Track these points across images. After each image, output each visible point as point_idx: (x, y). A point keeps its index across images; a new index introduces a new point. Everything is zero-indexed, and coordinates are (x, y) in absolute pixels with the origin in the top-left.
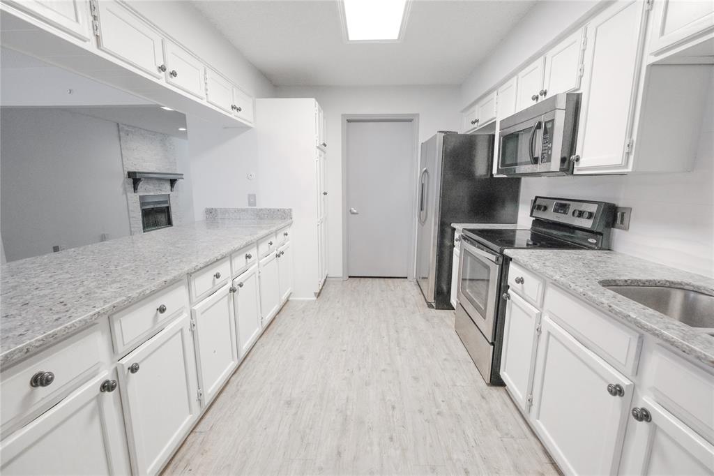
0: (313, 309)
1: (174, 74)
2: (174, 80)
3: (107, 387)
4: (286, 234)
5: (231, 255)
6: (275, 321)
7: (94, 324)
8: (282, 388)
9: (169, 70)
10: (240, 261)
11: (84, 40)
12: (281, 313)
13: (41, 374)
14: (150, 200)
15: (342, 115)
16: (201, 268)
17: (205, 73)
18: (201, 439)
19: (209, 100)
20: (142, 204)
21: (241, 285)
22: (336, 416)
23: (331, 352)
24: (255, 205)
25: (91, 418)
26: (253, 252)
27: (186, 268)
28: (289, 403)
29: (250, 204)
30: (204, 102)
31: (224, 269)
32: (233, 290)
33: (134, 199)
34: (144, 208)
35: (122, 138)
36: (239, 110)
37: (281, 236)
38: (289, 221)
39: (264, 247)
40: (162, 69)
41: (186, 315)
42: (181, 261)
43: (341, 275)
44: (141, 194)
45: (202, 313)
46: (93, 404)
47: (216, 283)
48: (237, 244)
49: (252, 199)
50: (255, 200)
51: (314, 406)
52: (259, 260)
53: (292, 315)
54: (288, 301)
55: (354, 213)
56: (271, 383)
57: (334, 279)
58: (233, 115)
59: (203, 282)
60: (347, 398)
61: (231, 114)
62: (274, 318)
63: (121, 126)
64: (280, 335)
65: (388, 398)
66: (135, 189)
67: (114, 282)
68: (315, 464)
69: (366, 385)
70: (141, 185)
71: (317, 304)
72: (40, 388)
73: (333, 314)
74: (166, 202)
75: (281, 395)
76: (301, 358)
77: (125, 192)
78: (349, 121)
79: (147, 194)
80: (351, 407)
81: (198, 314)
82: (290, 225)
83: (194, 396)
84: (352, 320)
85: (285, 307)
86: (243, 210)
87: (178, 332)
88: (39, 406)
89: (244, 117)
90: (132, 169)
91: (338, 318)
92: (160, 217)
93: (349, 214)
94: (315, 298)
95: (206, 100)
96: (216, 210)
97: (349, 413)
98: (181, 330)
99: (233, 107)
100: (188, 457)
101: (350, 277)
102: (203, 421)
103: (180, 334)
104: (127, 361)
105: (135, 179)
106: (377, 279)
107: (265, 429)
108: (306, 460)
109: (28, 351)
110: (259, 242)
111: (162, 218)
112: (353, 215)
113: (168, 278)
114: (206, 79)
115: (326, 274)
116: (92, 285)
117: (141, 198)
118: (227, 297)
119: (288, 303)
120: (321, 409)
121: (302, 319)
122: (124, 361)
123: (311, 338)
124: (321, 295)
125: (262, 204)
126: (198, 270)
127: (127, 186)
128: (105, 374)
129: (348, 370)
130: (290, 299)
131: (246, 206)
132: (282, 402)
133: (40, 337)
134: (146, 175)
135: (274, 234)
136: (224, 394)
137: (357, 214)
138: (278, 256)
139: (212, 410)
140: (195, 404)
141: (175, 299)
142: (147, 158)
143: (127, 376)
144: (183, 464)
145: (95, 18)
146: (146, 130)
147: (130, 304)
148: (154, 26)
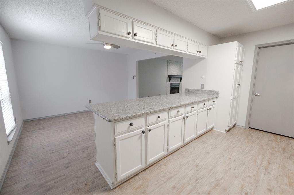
0: (222, 136)
1: (176, 46)
2: (176, 48)
3: (143, 132)
4: (214, 102)
5: (185, 105)
6: (203, 135)
7: (143, 116)
8: (196, 160)
9: (175, 45)
10: (189, 109)
11: (153, 43)
12: (207, 133)
13: (131, 123)
14: (173, 85)
15: (256, 45)
16: (173, 108)
17: (188, 42)
18: (165, 161)
19: (188, 51)
20: (171, 86)
21: (188, 117)
22: (214, 180)
23: (223, 156)
24: (203, 88)
25: (139, 138)
26: (195, 106)
27: (168, 107)
28: (197, 166)
29: (201, 88)
30: (186, 53)
31: (182, 110)
32: (184, 118)
33: (169, 84)
34: (172, 87)
35: (168, 65)
36: (200, 52)
37: (211, 102)
38: (217, 96)
39: (201, 105)
40: (173, 45)
41: (166, 121)
42: (168, 105)
43: (244, 126)
44: (171, 82)
45: (172, 122)
46: (140, 135)
47: (178, 114)
48: (188, 102)
49: (202, 86)
50: (203, 86)
51: (206, 172)
52: (198, 109)
53: (211, 136)
54: (212, 129)
55: (257, 96)
56: (193, 156)
57: (240, 127)
58: (198, 55)
59: (173, 112)
60: (223, 177)
61: (196, 54)
62: (203, 134)
63: (168, 61)
64: (203, 141)
65: (245, 189)
66: (170, 81)
67: (150, 107)
68: (198, 190)
69: (235, 177)
70: (171, 80)
71: (225, 135)
72: (131, 126)
73: (232, 142)
74: (178, 85)
75: (195, 161)
76: (208, 153)
77: (167, 82)
78: (260, 48)
79: (173, 82)
80: (223, 181)
81: (170, 122)
82: (217, 98)
83: (166, 147)
84: (241, 148)
85: (209, 132)
86: (199, 90)
87: (163, 125)
88: (130, 130)
89: (202, 55)
90: (170, 74)
91: (234, 144)
92: (176, 90)
93: (254, 95)
94: (225, 132)
95: (187, 52)
96: (189, 89)
97: (220, 183)
98: (164, 125)
99: (198, 52)
100: (161, 164)
101: (250, 128)
102: (168, 157)
103: (164, 126)
104: (149, 128)
105: (170, 77)
106: (269, 133)
107: (185, 169)
108: (195, 187)
109: (130, 117)
110: (199, 103)
111: (176, 91)
112: (256, 97)
113: (162, 108)
114: (188, 44)
115: (235, 123)
116: (145, 107)
117: (171, 84)
118: (182, 120)
119: (211, 131)
120: (208, 175)
121: (215, 139)
122: (148, 128)
123: (216, 147)
124: (229, 132)
125: (207, 88)
126: (171, 108)
127: (168, 80)
128: (143, 129)
129: (229, 167)
130: (213, 129)
131: (200, 88)
132: (194, 164)
133: (132, 115)
134: (173, 76)
135: (208, 100)
136: (176, 152)
137: (260, 96)
138: (208, 110)
139: (171, 155)
140: (166, 150)
141: (164, 115)
142: (174, 71)
143: (148, 132)
144: (159, 165)
145: (156, 37)
146: (176, 61)
147: (151, 113)
148: (171, 33)
